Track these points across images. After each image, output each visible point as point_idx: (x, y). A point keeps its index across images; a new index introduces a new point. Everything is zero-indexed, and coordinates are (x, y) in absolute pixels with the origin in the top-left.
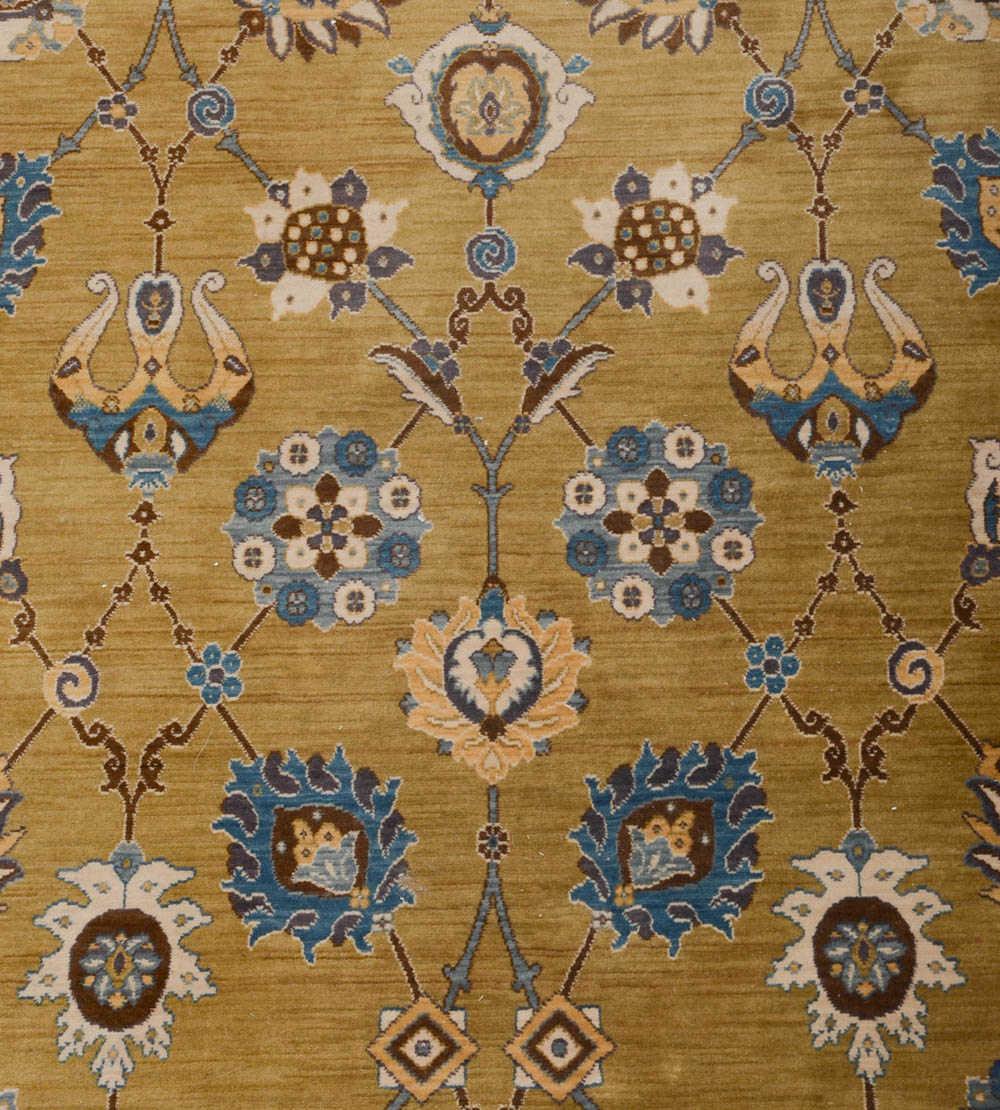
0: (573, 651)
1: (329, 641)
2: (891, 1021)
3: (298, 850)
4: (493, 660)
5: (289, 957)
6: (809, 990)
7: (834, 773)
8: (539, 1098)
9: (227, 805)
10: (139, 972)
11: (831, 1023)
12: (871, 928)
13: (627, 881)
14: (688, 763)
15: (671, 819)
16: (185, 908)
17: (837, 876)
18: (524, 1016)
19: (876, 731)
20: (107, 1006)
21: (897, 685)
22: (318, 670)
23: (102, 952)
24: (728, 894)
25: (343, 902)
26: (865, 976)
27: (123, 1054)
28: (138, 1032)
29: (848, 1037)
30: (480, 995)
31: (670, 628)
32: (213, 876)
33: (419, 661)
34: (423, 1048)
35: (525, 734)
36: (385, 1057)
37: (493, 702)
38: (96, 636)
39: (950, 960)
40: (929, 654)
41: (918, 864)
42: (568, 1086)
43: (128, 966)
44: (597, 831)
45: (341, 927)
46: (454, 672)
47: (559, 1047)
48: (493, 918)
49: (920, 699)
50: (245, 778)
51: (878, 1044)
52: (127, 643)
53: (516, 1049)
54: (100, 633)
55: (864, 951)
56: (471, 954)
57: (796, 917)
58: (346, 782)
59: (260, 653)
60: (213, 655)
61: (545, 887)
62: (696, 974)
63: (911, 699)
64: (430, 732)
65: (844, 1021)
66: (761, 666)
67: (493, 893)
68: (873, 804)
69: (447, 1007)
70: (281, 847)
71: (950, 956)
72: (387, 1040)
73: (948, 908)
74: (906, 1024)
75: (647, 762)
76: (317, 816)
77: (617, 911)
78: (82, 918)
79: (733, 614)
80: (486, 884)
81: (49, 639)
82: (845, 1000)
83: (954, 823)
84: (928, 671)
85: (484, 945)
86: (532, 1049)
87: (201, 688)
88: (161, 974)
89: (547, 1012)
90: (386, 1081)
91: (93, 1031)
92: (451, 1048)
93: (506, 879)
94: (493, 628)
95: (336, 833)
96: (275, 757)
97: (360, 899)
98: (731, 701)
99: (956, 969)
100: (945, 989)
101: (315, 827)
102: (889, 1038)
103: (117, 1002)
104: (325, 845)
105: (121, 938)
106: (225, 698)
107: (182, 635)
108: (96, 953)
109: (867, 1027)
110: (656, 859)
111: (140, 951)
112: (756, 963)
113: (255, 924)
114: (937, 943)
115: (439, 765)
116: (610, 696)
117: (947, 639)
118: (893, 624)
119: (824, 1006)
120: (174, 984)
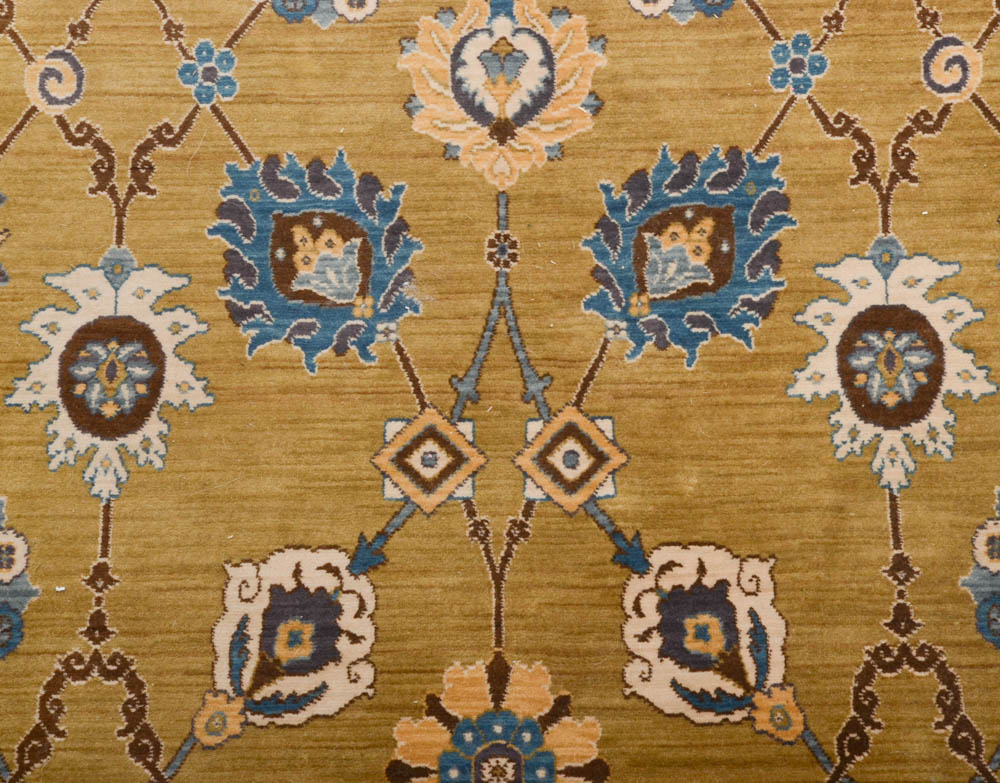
0: (588, 50)
1: (329, 39)
2: (918, 430)
3: (298, 257)
4: (502, 59)
5: (290, 366)
6: (832, 398)
7: (862, 177)
8: (550, 509)
9: (223, 210)
10: (133, 381)
11: (854, 434)
12: (898, 337)
13: (643, 290)
14: (708, 167)
15: (690, 225)
16: (180, 316)
17: (863, 284)
18: (534, 427)
19: (907, 133)
20: (99, 415)
21: (932, 84)
22: (316, 69)
23: (93, 359)
24: (748, 303)
25: (346, 311)
26: (891, 386)
27: (117, 463)
28: (132, 441)
29: (872, 447)
30: (488, 406)
31: (691, 25)
32: (210, 283)
33: (424, 61)
34: (430, 459)
35: (536, 138)
36: (390, 468)
37: (502, 105)
38: (79, 30)
39: (980, 368)
40: (966, 51)
41: (948, 270)
42: (580, 497)
43: (121, 374)
44: (612, 239)
45: (343, 336)
46: (461, 73)
47: (571, 459)
48: (502, 327)
49: (955, 97)
50: (241, 182)
51: (904, 454)
52: (113, 38)
53: (526, 461)
54: (84, 27)
55: (890, 361)
56: (479, 365)
57: (819, 326)
58: (348, 187)
59: (255, 50)
60: (205, 51)
61: (557, 297)
62: (713, 385)
63: (946, 98)
64: (437, 136)
65: (868, 431)
66: (787, 66)
67: (502, 303)
68: (902, 209)
69: (455, 418)
70: (280, 254)
71: (981, 364)
72: (392, 451)
73: (980, 315)
74: (933, 434)
75: (664, 167)
76: (317, 222)
77: (632, 321)
78: (70, 325)
79: (758, 10)
80: (495, 294)
81: (29, 32)
82: (869, 409)
83: (989, 227)
84: (965, 69)
85: (493, 355)
86: (542, 460)
87: (193, 88)
88: (156, 383)
89: (558, 424)
90: (391, 492)
91: (84, 440)
92: (459, 459)
93: (516, 287)
94: (502, 26)
95: (337, 240)
96: (273, 161)
97: (363, 307)
98: (755, 103)
99: (987, 377)
100: (975, 398)
101: (316, 234)
102: (914, 448)
103: (109, 411)
104: (326, 252)
105: (113, 345)
106: (218, 98)
107: (173, 31)
108: (87, 361)
109: (892, 437)
110: (673, 268)
111: (133, 359)
112: (776, 373)
113: (253, 332)
114: (967, 350)
115: (446, 170)
116: (626, 98)
117: (987, 34)
118: (928, 18)
119: (847, 416)
120: (168, 393)
